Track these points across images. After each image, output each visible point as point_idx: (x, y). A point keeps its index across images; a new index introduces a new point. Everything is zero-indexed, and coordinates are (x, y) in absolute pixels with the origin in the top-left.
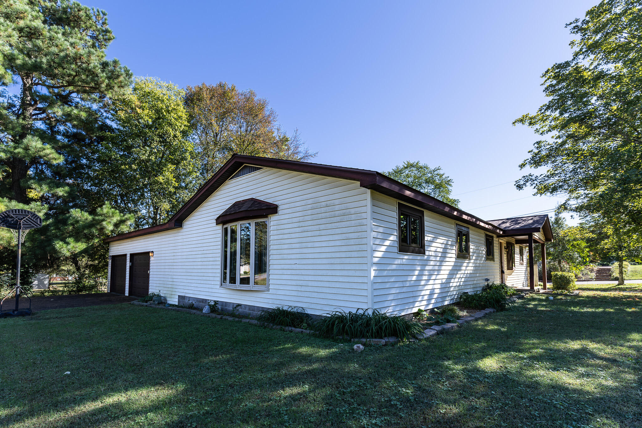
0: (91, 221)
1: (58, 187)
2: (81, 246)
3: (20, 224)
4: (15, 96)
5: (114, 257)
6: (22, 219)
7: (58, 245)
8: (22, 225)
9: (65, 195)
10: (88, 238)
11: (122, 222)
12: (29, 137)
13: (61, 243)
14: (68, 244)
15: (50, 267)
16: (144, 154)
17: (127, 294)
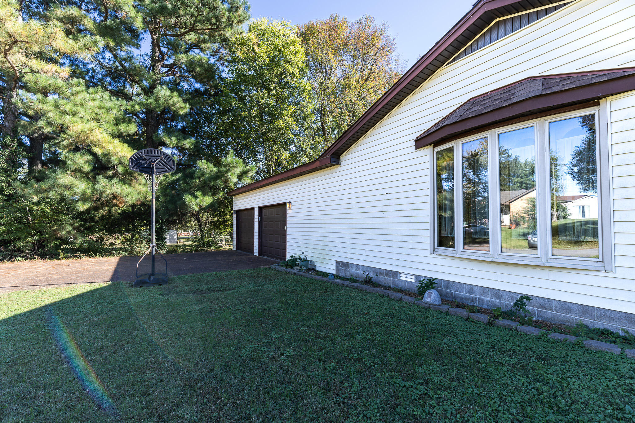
0: (217, 173)
1: (185, 139)
2: (208, 200)
3: (153, 167)
4: (146, 55)
5: (238, 212)
6: (155, 161)
7: (188, 198)
8: (155, 169)
9: (192, 147)
10: (214, 190)
11: (244, 173)
12: (159, 87)
13: (190, 197)
14: (196, 197)
15: (179, 223)
16: (262, 99)
17: (256, 253)
